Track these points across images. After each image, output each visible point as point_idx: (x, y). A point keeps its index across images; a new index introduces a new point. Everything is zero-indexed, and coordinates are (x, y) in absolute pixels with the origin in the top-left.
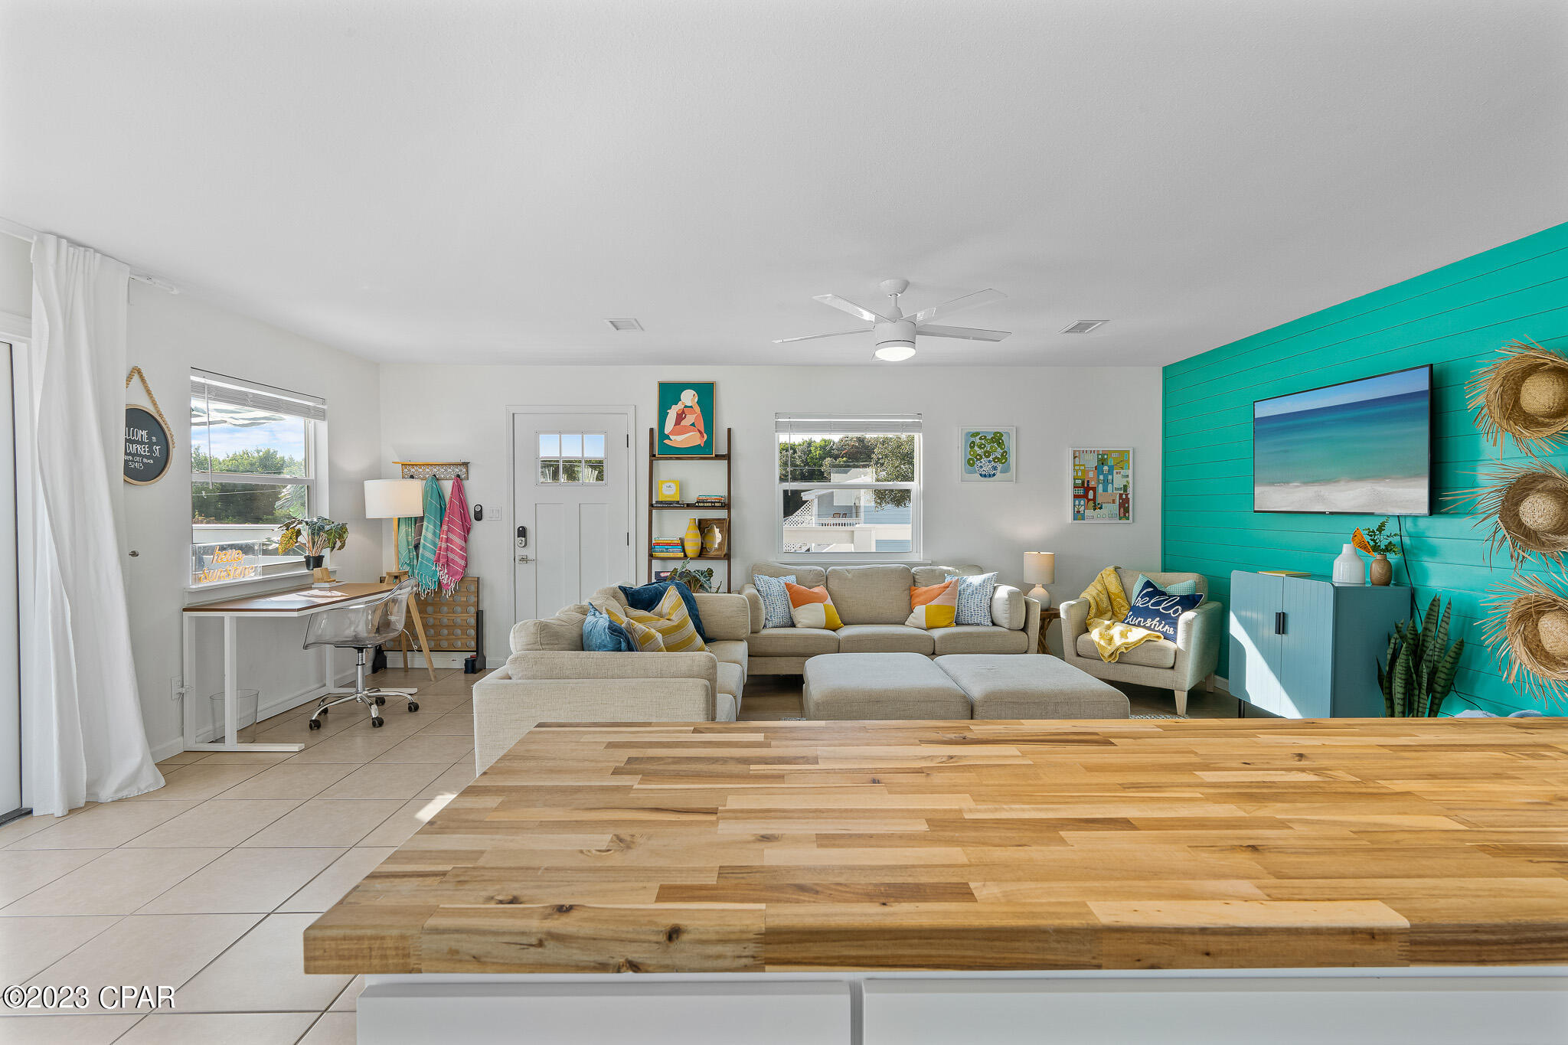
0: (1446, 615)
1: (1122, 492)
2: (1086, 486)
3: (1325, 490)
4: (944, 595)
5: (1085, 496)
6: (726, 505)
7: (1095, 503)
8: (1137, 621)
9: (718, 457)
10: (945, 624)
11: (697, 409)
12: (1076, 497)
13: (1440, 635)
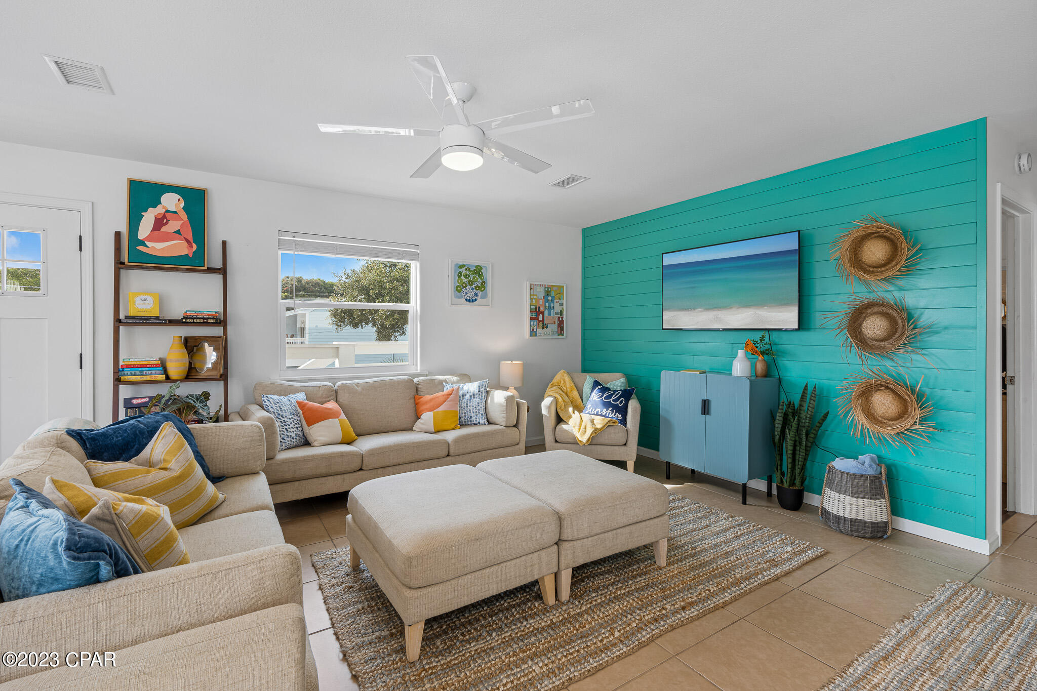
0: (813, 395)
1: (559, 316)
2: (537, 310)
3: (721, 314)
4: (450, 401)
5: (537, 318)
6: (222, 322)
7: (543, 324)
8: (595, 412)
9: (211, 270)
10: (452, 426)
11: (184, 216)
12: (531, 319)
13: (810, 409)
